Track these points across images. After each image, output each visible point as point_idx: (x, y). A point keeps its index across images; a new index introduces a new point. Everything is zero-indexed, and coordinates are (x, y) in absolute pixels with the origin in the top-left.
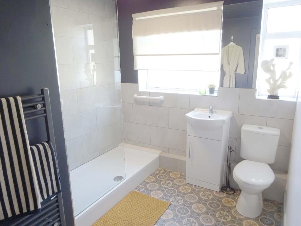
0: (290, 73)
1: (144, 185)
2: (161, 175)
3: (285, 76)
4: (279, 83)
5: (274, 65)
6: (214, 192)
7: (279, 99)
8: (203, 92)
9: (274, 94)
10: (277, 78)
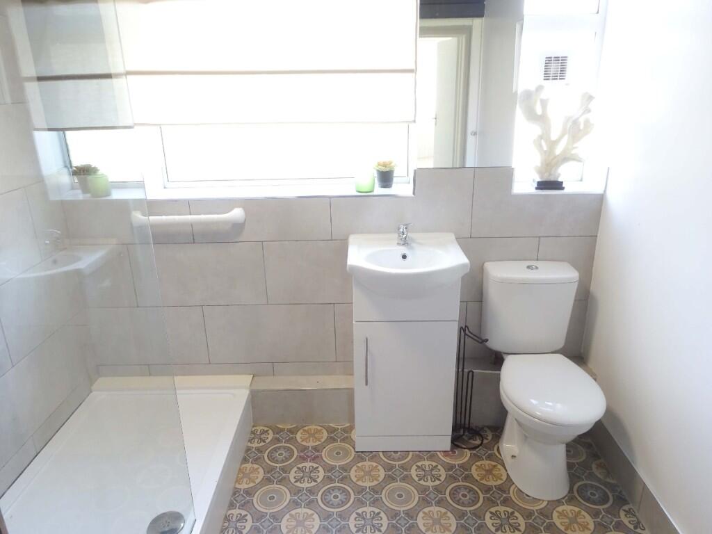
0: (587, 122)
1: (242, 506)
2: (275, 450)
3: (576, 130)
4: (558, 150)
5: (544, 103)
6: (438, 453)
7: (563, 188)
8: (365, 186)
9: (552, 179)
10: (554, 137)
